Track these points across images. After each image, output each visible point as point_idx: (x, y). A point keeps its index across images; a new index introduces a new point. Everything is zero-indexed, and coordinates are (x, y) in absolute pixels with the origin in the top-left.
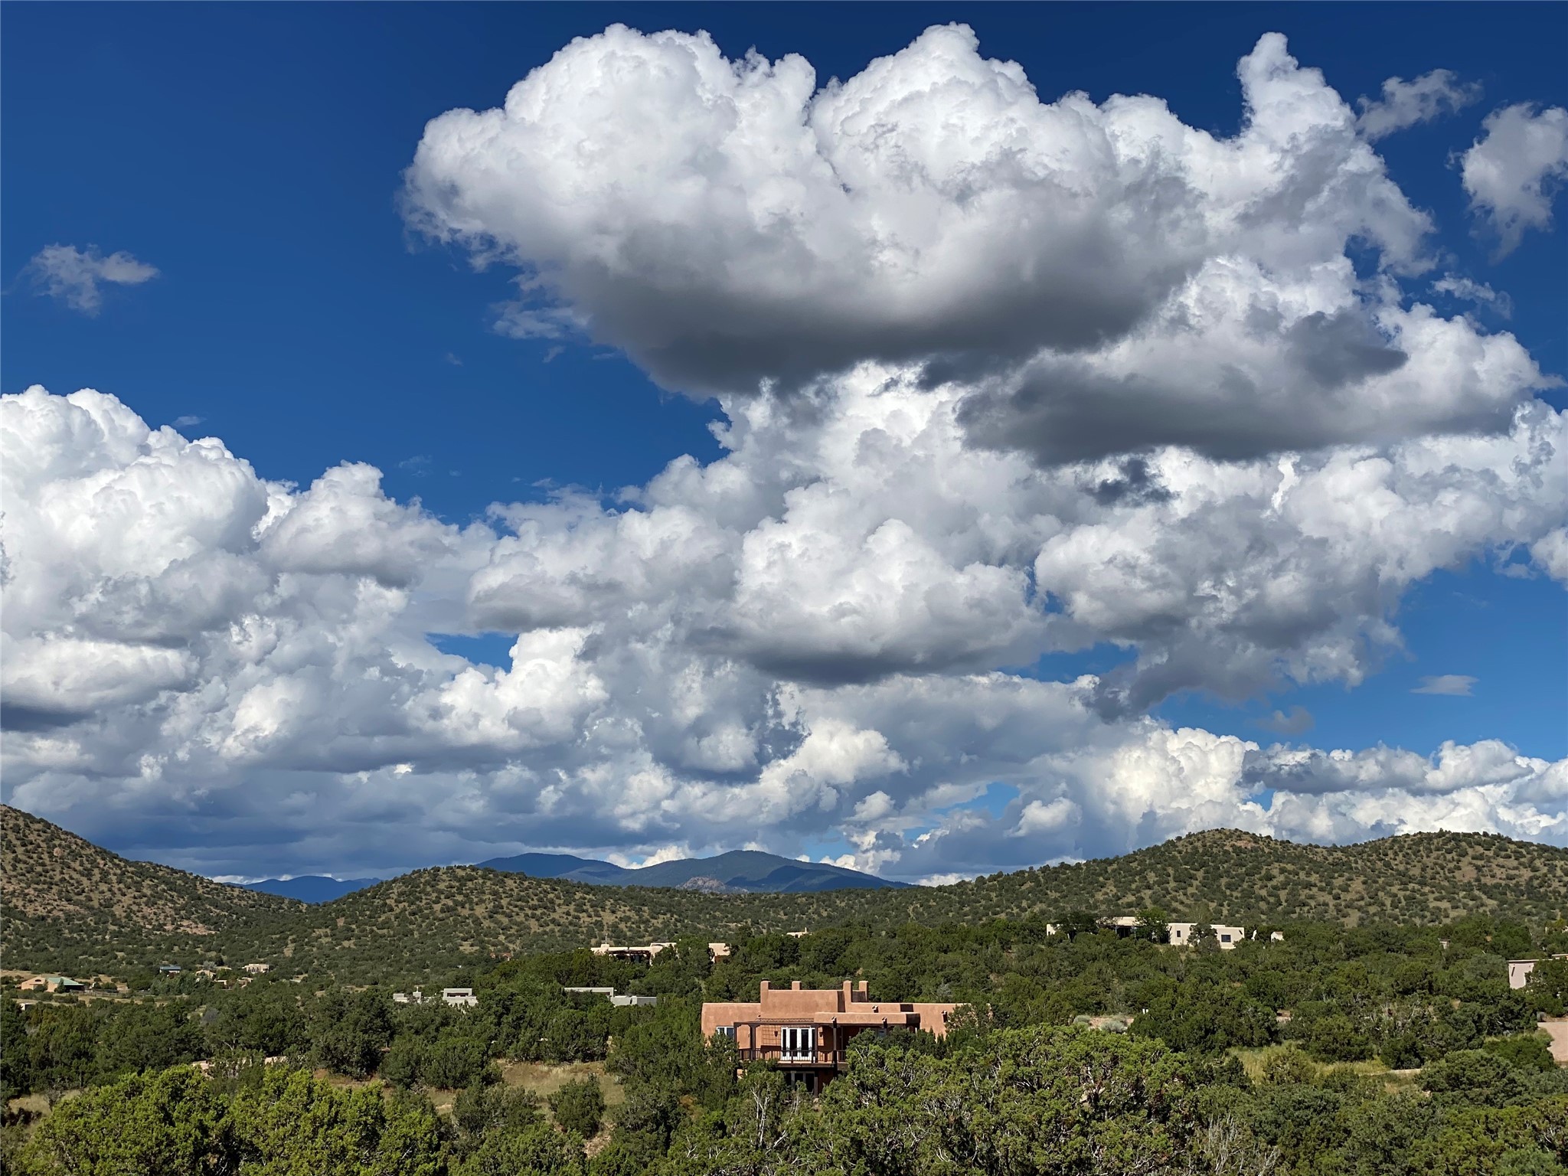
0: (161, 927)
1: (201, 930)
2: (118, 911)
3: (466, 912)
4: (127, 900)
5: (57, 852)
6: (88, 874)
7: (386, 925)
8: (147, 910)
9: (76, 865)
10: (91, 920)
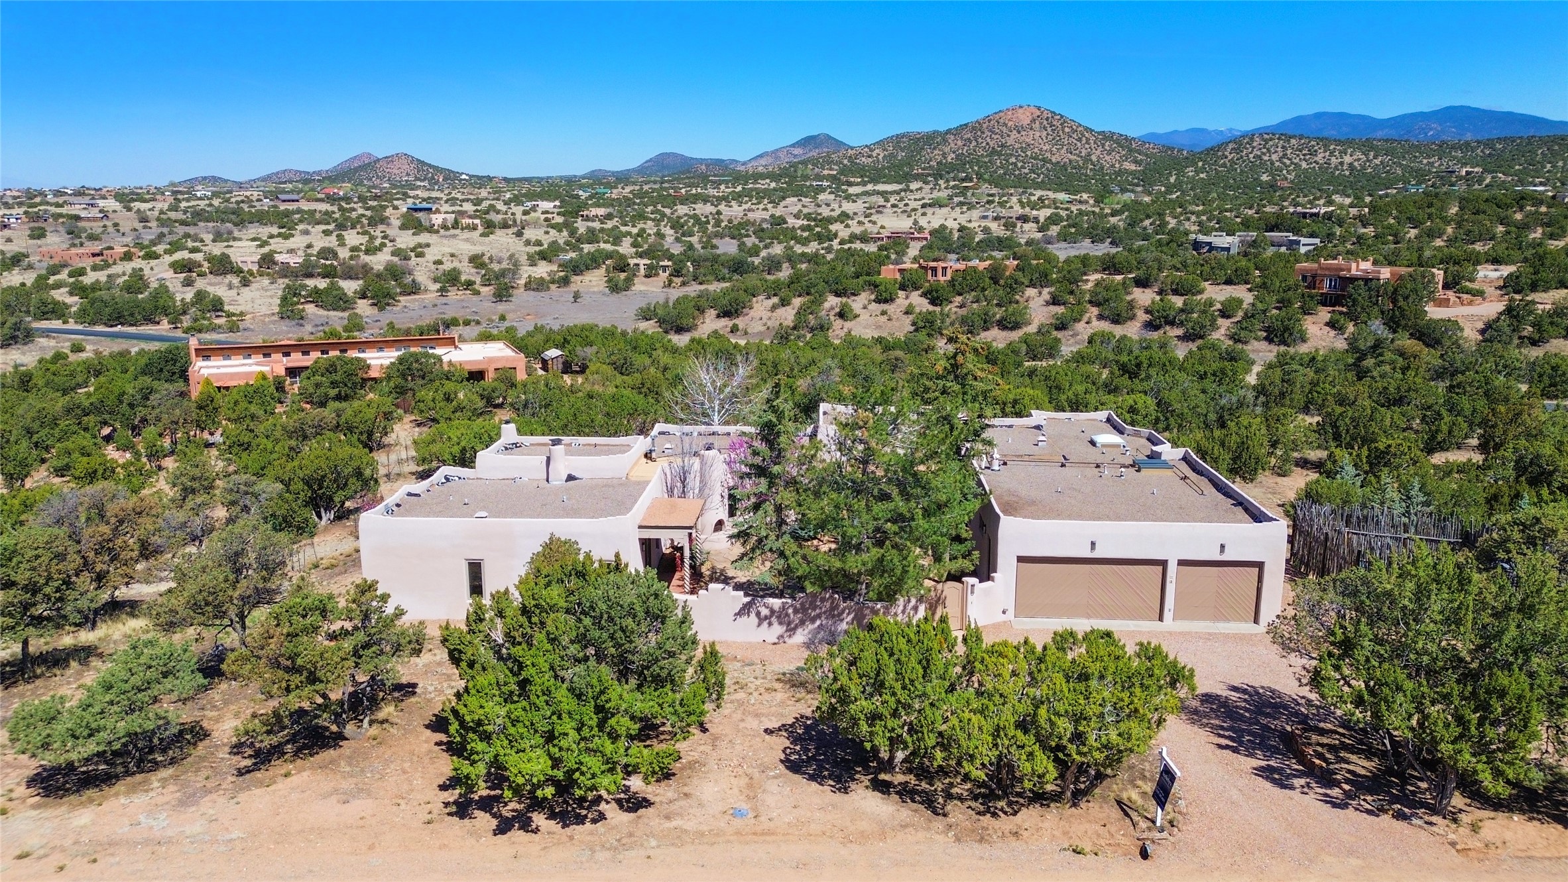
0: (1113, 166)
1: (1133, 167)
2: (1094, 158)
3: (1266, 158)
4: (1098, 152)
5: (1067, 130)
6: (1080, 140)
7: (1224, 165)
8: (1107, 158)
9: (1075, 136)
10: (1081, 163)
